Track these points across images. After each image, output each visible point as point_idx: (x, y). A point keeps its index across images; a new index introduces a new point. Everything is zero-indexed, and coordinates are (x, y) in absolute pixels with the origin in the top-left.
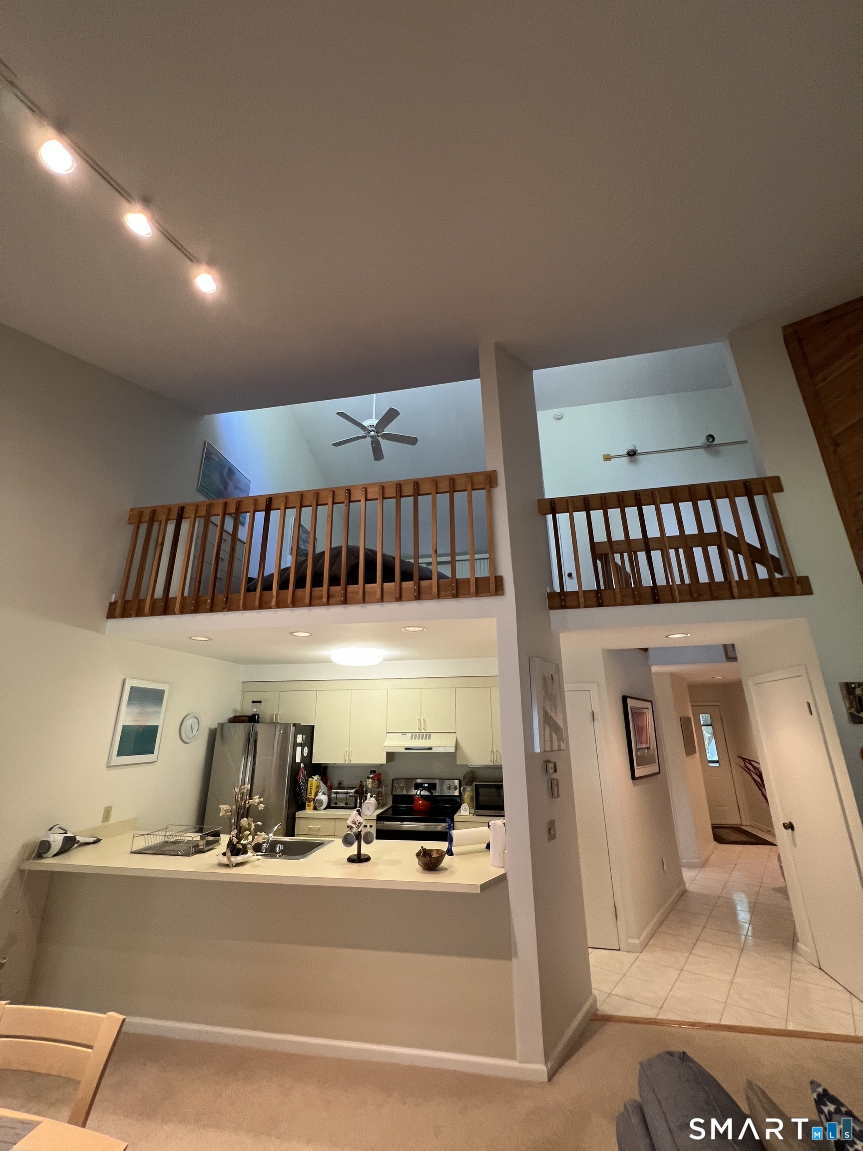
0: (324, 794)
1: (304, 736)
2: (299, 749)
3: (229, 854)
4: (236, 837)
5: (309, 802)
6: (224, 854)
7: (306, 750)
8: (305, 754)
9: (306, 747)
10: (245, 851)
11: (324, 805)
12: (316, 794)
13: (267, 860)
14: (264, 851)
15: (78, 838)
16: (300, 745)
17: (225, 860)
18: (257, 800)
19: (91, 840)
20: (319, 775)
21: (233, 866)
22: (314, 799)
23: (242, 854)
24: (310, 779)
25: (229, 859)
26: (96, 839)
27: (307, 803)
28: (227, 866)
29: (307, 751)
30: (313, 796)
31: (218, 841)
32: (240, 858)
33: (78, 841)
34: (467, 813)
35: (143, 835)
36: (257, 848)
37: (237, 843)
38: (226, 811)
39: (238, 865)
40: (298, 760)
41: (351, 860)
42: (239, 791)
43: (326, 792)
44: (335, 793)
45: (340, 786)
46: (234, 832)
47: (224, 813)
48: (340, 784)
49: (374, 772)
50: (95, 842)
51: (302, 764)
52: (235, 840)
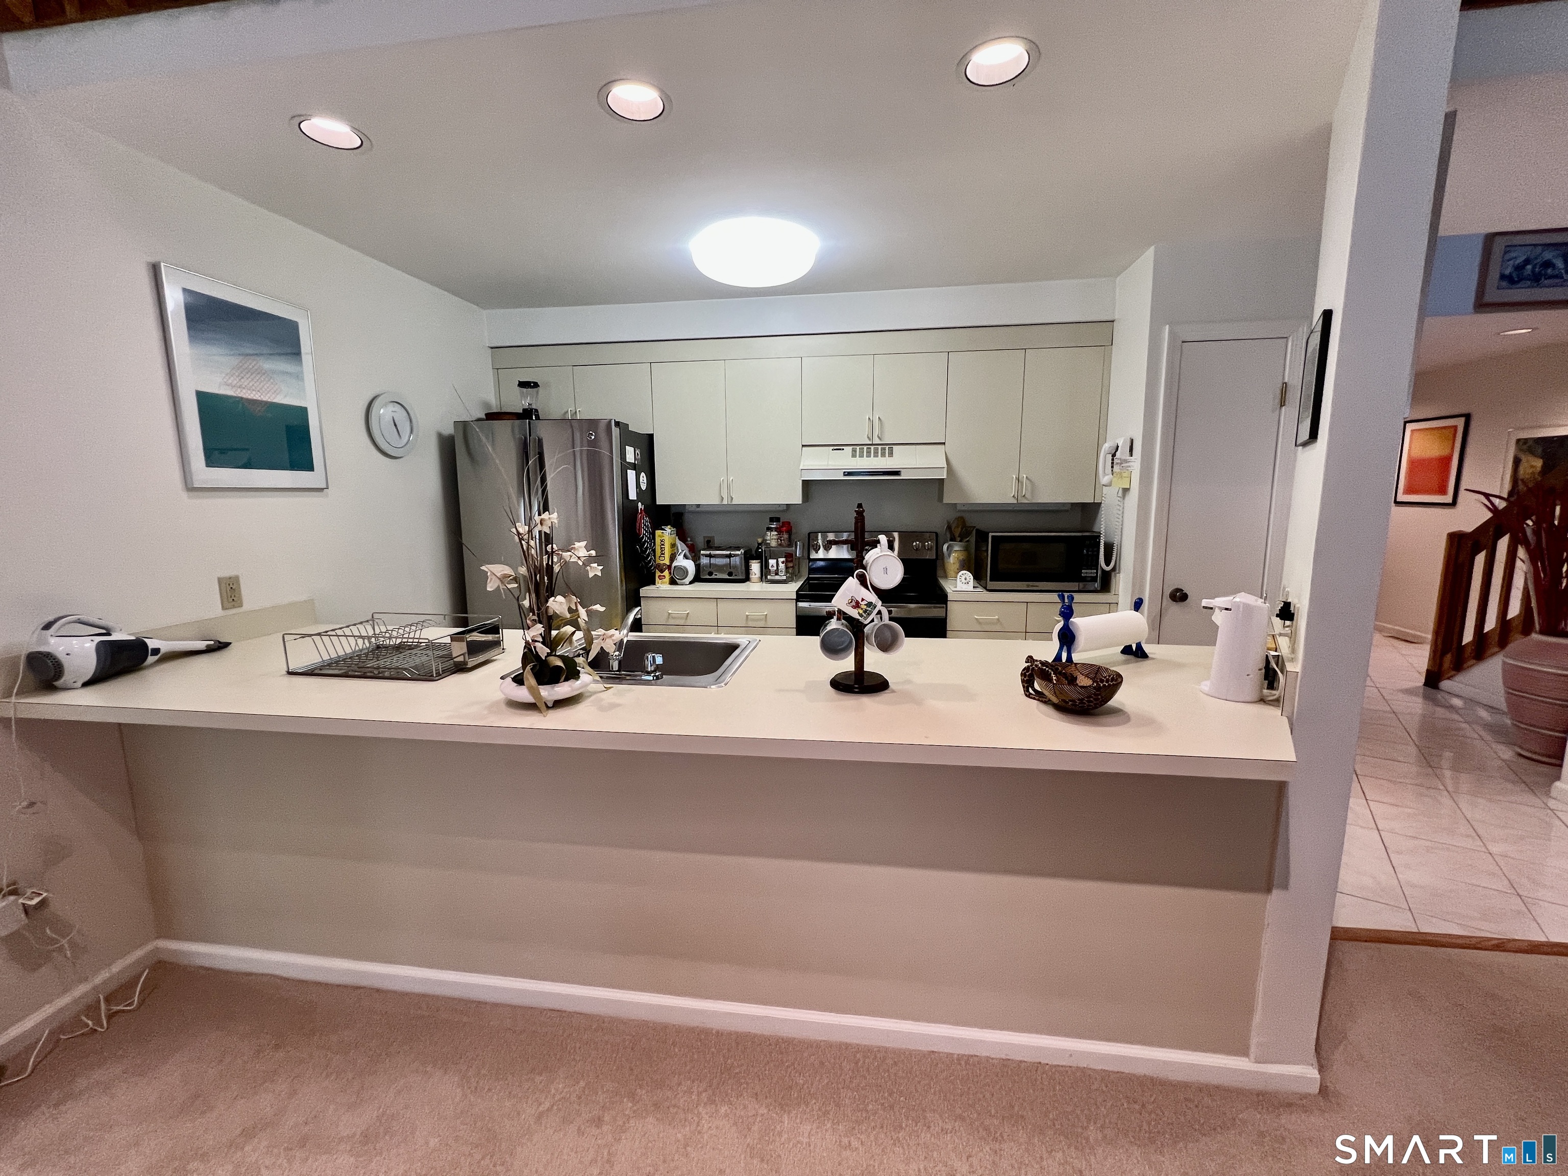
0: (686, 557)
1: (637, 451)
2: (631, 474)
3: (530, 680)
4: (543, 643)
5: (662, 571)
6: (519, 680)
7: (643, 477)
8: (644, 487)
9: (643, 474)
10: (572, 673)
11: (691, 576)
12: (673, 558)
13: (629, 690)
14: (616, 667)
15: (152, 644)
16: (634, 467)
17: (522, 694)
18: (583, 553)
19: (201, 645)
20: (673, 526)
21: (548, 708)
22: (669, 567)
23: (566, 680)
24: (658, 532)
25: (534, 692)
26: (212, 642)
27: (658, 573)
28: (531, 707)
29: (645, 481)
30: (667, 562)
31: (497, 644)
32: (563, 689)
33: (156, 651)
34: (970, 587)
35: (310, 635)
36: (599, 663)
37: (549, 655)
38: (503, 578)
39: (559, 704)
40: (633, 495)
41: (841, 684)
42: (530, 531)
43: (688, 554)
44: (706, 556)
45: (709, 545)
46: (539, 629)
47: (498, 583)
48: (708, 542)
49: (777, 520)
50: (209, 650)
51: (640, 504)
52: (543, 651)
